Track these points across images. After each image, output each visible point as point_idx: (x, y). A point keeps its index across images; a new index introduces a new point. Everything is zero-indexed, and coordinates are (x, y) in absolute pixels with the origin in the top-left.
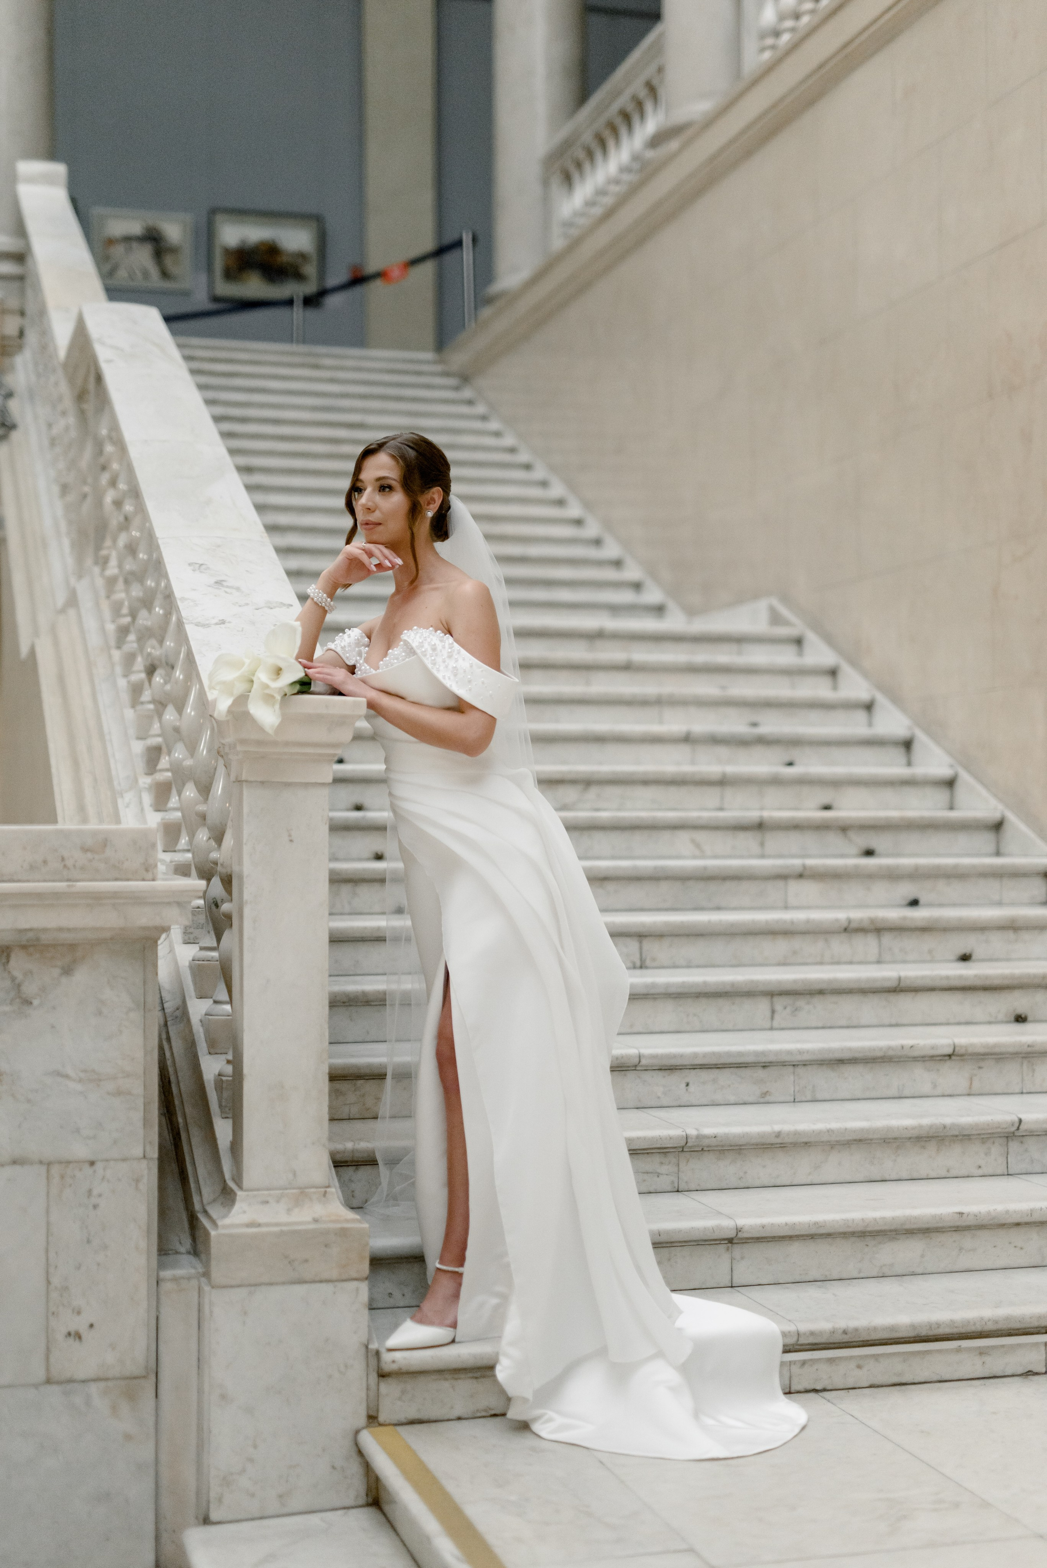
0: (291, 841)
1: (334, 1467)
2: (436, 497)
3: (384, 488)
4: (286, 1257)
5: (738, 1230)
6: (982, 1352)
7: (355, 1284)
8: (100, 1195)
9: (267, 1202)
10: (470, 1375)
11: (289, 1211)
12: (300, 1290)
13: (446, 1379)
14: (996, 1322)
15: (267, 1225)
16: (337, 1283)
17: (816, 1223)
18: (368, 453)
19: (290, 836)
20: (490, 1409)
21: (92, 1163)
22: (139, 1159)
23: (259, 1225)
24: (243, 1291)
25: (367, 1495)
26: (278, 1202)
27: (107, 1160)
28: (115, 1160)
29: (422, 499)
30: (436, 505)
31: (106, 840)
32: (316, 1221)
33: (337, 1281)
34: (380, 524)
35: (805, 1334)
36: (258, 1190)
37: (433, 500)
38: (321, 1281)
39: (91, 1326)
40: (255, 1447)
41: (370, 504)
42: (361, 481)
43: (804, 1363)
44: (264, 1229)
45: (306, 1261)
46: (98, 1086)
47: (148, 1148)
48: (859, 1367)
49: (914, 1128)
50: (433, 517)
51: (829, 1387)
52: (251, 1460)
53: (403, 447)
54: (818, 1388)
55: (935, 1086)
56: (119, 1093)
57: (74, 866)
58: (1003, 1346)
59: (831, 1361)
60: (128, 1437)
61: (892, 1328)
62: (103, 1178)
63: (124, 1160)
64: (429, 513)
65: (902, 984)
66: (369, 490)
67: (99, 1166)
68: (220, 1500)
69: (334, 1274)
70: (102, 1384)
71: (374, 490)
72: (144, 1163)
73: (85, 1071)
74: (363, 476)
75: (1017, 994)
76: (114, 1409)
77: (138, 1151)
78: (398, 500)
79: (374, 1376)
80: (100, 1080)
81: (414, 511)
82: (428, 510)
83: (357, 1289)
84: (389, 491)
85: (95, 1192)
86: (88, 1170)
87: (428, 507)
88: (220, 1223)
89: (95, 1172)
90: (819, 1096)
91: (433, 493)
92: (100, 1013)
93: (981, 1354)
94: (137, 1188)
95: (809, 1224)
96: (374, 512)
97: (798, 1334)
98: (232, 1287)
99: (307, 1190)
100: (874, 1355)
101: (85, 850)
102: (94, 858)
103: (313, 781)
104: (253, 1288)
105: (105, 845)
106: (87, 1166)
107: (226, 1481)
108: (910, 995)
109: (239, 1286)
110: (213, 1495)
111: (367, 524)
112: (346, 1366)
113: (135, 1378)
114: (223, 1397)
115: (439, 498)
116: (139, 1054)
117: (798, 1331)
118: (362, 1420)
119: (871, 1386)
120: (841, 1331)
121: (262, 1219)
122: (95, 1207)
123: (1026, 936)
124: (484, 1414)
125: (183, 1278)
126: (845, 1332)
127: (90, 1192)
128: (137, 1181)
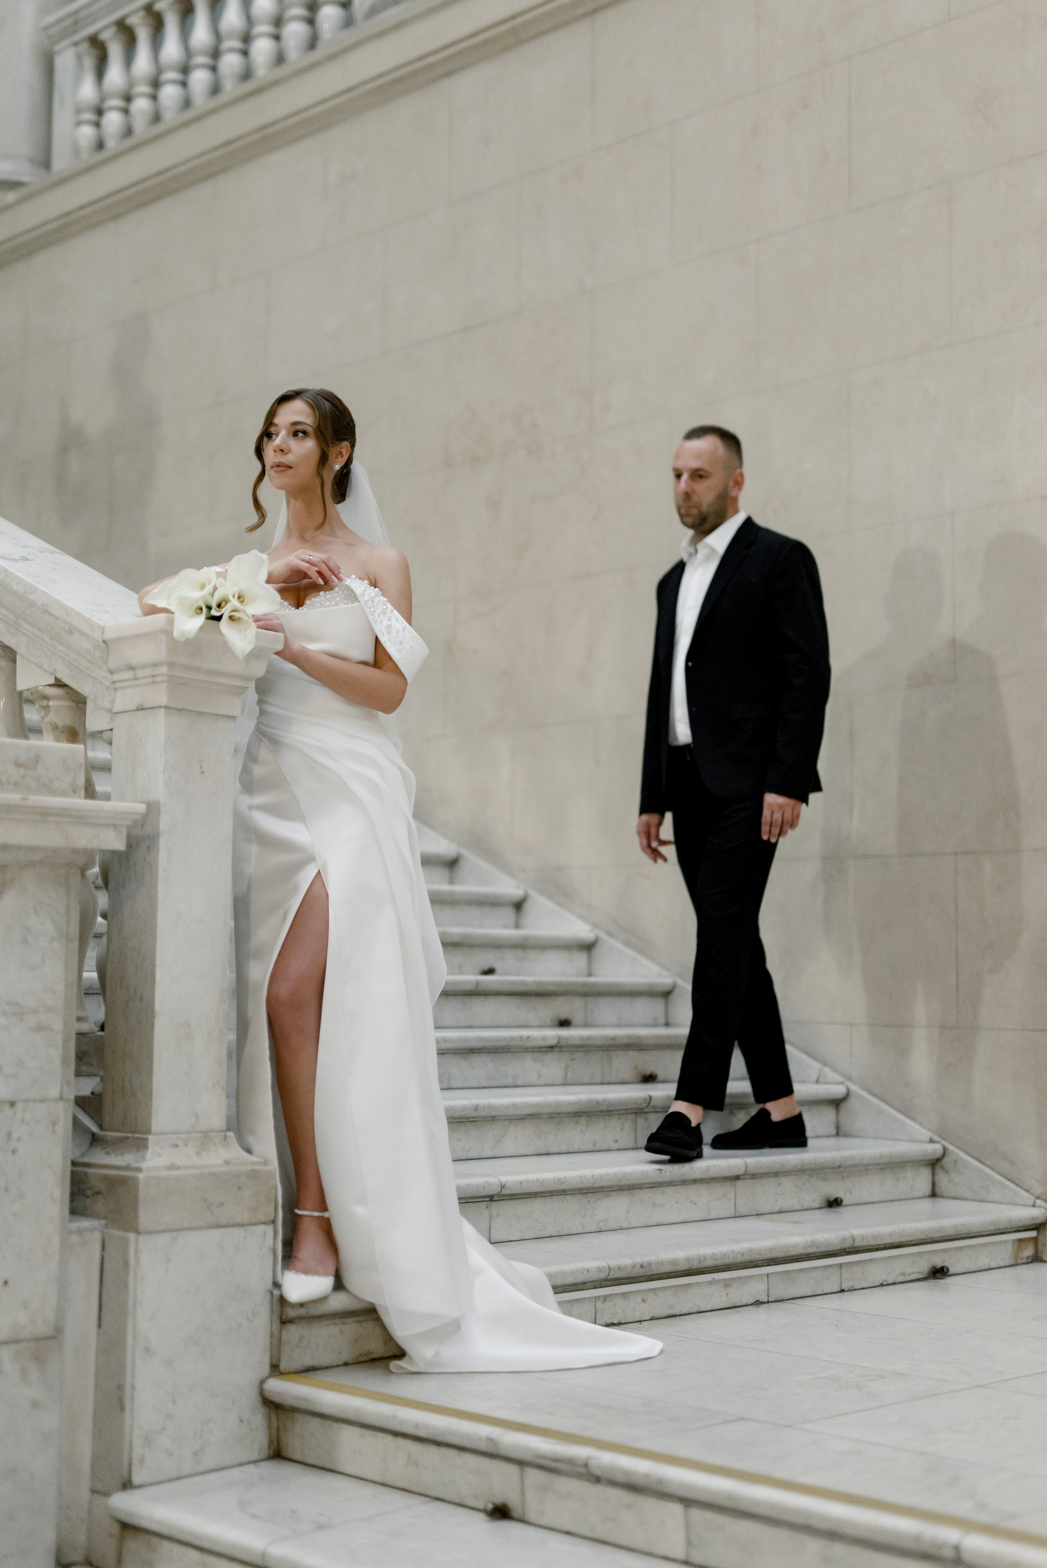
0: (202, 772)
1: (241, 1421)
2: (344, 451)
3: (297, 432)
4: (205, 1200)
5: (503, 1187)
6: (727, 1284)
7: (263, 1227)
8: (19, 1139)
9: (177, 1146)
10: (356, 1319)
11: (198, 1154)
12: (216, 1234)
13: (335, 1324)
14: (743, 1255)
15: (186, 1167)
16: (248, 1227)
17: (559, 1180)
18: (285, 399)
19: (201, 767)
20: (370, 1353)
21: (13, 1104)
22: (57, 1100)
23: (179, 1168)
24: (165, 1238)
25: (269, 1448)
26: (186, 1145)
27: (27, 1101)
28: (34, 1101)
29: (333, 452)
30: (343, 459)
31: (38, 756)
32: (227, 1163)
33: (248, 1225)
34: (291, 468)
35: (614, 1268)
36: (165, 1133)
37: (341, 453)
38: (234, 1226)
39: (6, 1282)
40: (174, 1403)
41: (284, 447)
42: (276, 425)
43: (605, 1298)
44: (187, 1172)
45: (222, 1204)
46: (21, 1019)
47: (65, 1088)
48: (644, 1301)
49: (576, 1103)
50: (338, 471)
51: (623, 1321)
52: (170, 1417)
53: (319, 397)
54: (615, 1322)
55: (540, 1076)
56: (40, 1028)
57: (8, 781)
58: (740, 1278)
59: (624, 1295)
60: (35, 1404)
61: (674, 1262)
62: (23, 1120)
63: (42, 1101)
64: (337, 466)
65: (480, 988)
66: (283, 433)
67: (19, 1107)
68: (142, 1461)
69: (245, 1217)
70: (13, 1347)
71: (288, 434)
72: (61, 1105)
73: (9, 1003)
74: (277, 420)
75: (560, 1000)
76: (24, 1374)
77: (55, 1092)
78: (309, 445)
79: (277, 1323)
80: (23, 1014)
81: (323, 459)
82: (336, 463)
83: (265, 1234)
84: (303, 437)
85: (15, 1136)
86: (8, 1111)
87: (336, 460)
88: (144, 1165)
89: (15, 1113)
90: (453, 1085)
91: (341, 448)
92: (25, 941)
93: (726, 1286)
94: (53, 1132)
95: (554, 1180)
96: (287, 454)
97: (609, 1269)
98: (157, 1232)
99: (209, 1134)
100: (654, 1289)
101: (18, 765)
102: (26, 775)
103: (224, 713)
104: (175, 1233)
105: (37, 762)
106: (7, 1107)
107: (148, 1441)
108: (481, 999)
109: (163, 1231)
110: (135, 1456)
111: (278, 466)
112: (254, 1314)
113: (46, 1338)
114: (147, 1350)
115: (347, 454)
116: (60, 987)
117: (609, 1266)
118: (266, 1369)
119: (652, 1319)
120: (639, 1265)
121: (180, 1162)
122: (14, 1152)
123: (532, 954)
124: (366, 1358)
125: (86, 1230)
126: (642, 1266)
127: (9, 1135)
128: (54, 1124)
